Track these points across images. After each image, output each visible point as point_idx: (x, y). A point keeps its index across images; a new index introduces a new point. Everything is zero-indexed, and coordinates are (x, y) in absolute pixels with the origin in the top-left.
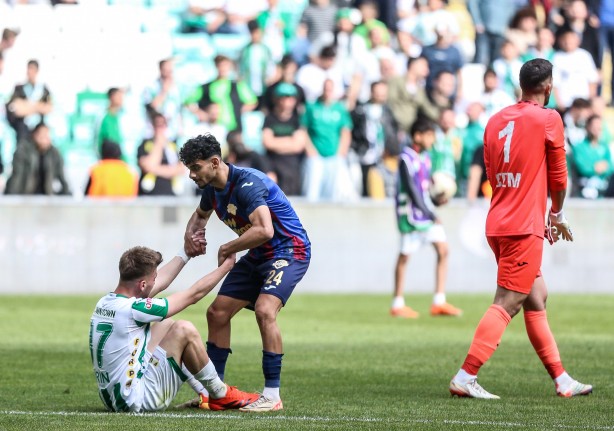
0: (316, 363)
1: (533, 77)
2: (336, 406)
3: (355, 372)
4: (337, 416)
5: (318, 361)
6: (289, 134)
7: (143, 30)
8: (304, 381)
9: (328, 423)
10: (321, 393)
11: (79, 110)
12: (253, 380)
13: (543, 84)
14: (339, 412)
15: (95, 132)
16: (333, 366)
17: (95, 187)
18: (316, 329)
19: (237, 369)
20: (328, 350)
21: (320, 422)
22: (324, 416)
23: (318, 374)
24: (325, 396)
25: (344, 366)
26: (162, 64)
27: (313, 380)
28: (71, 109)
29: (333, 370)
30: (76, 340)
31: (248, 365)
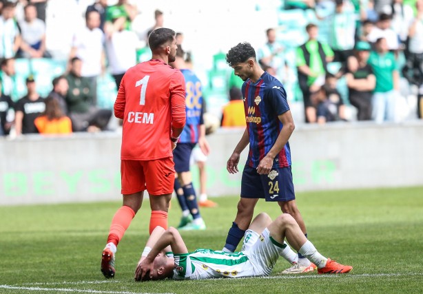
0: (389, 236)
1: (156, 41)
2: (404, 265)
3: (416, 241)
4: (405, 272)
5: (390, 234)
6: (365, 77)
7: (257, 9)
8: (381, 249)
9: (399, 277)
10: (393, 257)
11: (215, 67)
12: (345, 250)
13: (163, 46)
14: (406, 269)
15: (227, 81)
16: (401, 237)
17: (227, 120)
18: (388, 213)
19: (334, 243)
20: (397, 227)
21: (394, 277)
22: (396, 273)
23: (390, 244)
24: (396, 259)
25: (409, 237)
26: (268, 31)
27: (387, 248)
28: (210, 66)
29: (401, 241)
30: (221, 228)
31: (341, 240)
